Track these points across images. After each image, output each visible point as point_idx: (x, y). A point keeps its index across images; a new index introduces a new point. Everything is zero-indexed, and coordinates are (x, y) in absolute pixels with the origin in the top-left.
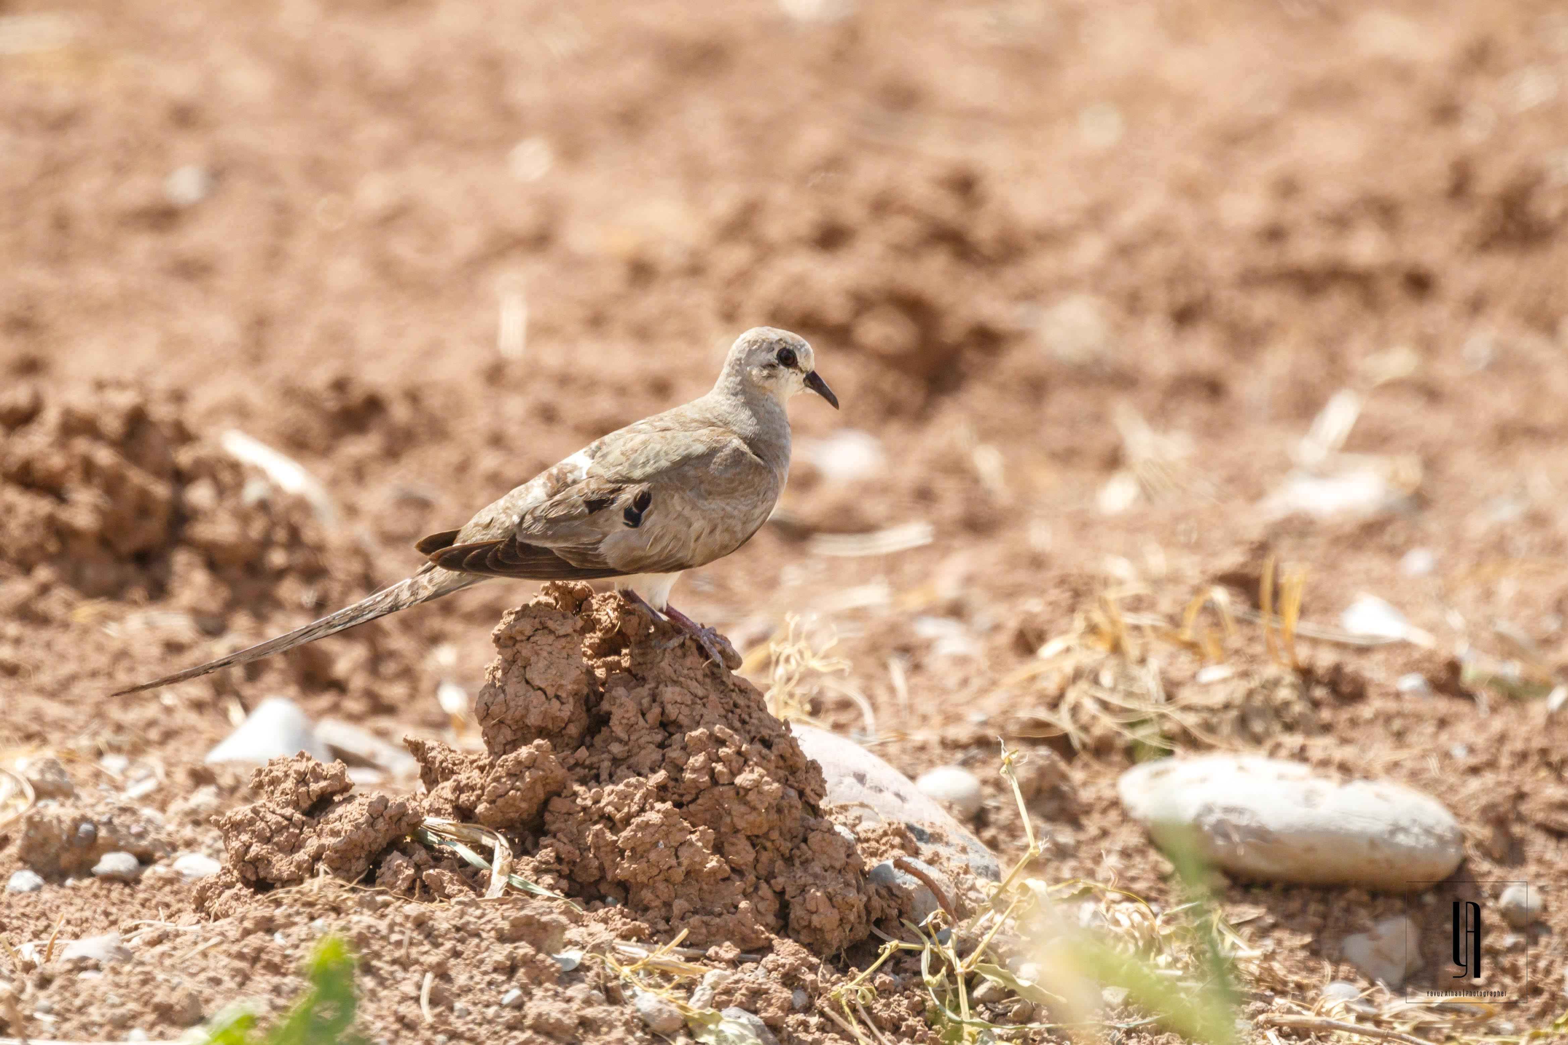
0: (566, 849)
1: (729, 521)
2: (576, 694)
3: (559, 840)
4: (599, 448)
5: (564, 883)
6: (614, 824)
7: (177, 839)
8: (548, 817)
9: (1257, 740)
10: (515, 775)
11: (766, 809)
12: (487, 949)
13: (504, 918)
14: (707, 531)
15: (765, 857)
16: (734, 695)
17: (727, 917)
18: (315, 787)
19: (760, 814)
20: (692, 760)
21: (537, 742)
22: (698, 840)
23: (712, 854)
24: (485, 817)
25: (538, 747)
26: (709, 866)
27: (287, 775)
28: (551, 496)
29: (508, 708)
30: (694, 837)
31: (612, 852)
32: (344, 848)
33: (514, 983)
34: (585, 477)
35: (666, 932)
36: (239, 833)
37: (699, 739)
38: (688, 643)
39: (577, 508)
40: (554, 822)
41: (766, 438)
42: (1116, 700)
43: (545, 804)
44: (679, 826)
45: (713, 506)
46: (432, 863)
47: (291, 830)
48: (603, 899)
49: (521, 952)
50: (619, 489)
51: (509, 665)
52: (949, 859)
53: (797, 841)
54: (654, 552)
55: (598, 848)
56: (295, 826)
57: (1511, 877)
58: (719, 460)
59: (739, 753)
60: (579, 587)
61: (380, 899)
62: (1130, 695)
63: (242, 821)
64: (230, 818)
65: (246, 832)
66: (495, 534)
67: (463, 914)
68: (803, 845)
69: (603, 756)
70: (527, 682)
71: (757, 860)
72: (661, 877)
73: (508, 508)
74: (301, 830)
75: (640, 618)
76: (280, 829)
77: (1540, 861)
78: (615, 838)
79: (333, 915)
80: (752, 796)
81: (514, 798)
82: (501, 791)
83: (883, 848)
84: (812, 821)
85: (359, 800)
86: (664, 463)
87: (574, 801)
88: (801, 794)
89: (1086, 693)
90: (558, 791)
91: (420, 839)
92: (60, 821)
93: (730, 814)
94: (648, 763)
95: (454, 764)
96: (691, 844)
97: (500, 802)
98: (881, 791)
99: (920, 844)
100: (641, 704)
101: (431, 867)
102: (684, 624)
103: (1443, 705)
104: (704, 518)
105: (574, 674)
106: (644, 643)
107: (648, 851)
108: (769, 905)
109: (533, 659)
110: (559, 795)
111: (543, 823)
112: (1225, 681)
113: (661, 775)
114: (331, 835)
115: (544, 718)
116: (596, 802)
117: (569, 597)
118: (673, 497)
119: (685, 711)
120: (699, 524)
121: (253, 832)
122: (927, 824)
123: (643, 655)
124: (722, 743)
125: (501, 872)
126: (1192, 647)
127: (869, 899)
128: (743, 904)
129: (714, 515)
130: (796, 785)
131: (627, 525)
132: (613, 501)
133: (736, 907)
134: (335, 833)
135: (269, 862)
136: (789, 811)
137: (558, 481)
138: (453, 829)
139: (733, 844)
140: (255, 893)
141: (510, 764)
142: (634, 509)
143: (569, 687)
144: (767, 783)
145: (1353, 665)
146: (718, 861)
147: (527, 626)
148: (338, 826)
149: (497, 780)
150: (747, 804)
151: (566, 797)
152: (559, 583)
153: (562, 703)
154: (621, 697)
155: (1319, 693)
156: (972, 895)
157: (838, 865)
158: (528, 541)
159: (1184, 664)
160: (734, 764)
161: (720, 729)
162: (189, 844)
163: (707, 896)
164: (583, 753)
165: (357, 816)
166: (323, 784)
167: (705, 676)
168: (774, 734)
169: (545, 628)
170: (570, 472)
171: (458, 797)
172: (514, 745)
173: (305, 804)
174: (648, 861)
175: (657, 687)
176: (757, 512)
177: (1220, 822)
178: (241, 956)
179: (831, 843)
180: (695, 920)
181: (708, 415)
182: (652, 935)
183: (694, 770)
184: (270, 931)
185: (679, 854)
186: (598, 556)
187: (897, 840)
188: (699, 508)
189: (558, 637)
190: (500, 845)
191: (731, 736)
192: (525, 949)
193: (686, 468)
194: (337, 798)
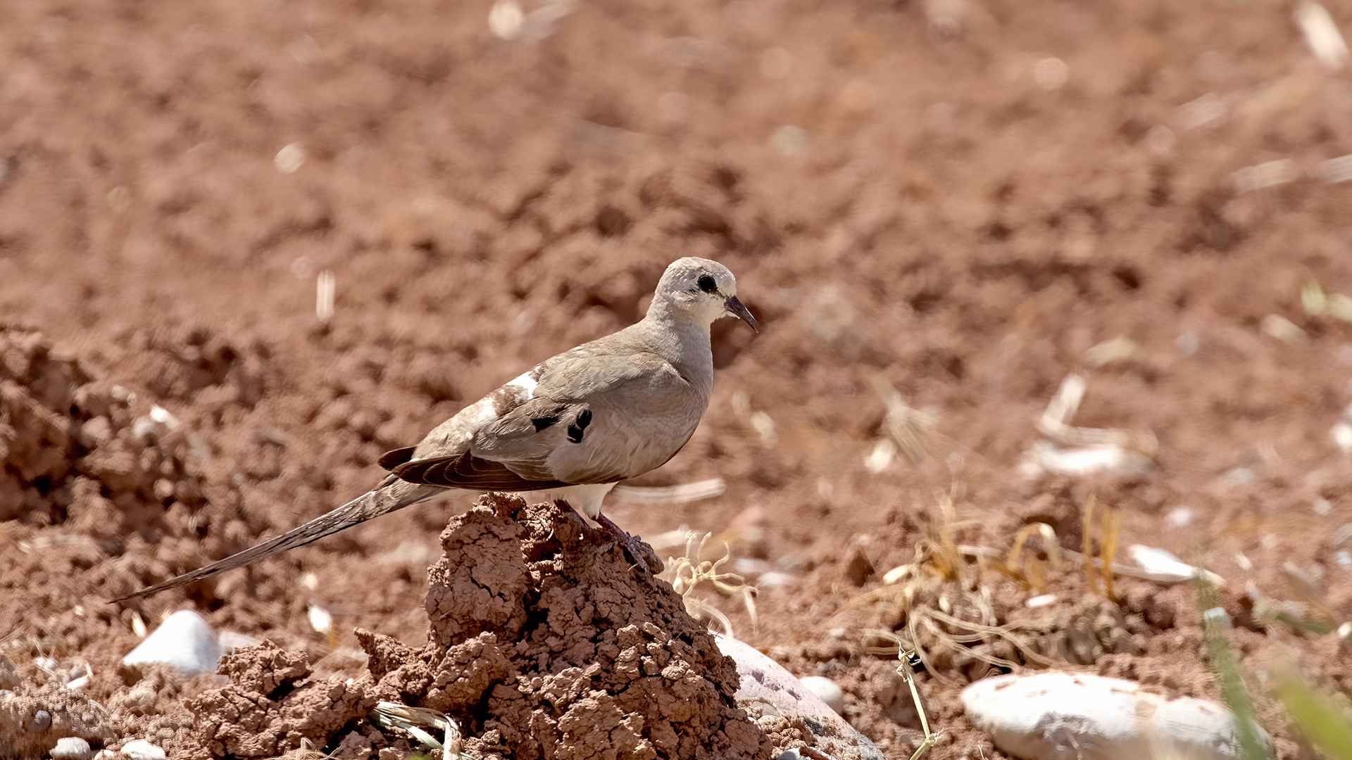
0: (509, 731)
1: (661, 436)
2: (517, 593)
3: (502, 723)
4: (542, 371)
6: (553, 709)
7: (122, 727)
8: (492, 702)
9: (1082, 662)
10: (464, 664)
11: (690, 698)
14: (641, 445)
15: (687, 742)
16: (658, 596)
18: (280, 673)
19: (683, 703)
20: (622, 653)
21: (483, 634)
22: (630, 725)
23: (641, 738)
24: (435, 702)
25: (485, 639)
26: (638, 748)
27: (252, 662)
28: (501, 415)
29: (456, 603)
30: (625, 722)
31: (551, 734)
32: (306, 728)
34: (531, 397)
36: (210, 714)
37: (629, 634)
38: (616, 549)
39: (526, 426)
40: (497, 707)
41: (693, 363)
42: (954, 622)
43: (488, 693)
44: (613, 712)
45: (646, 423)
46: (386, 743)
47: (257, 711)
50: (563, 408)
51: (456, 565)
52: (842, 750)
53: (715, 728)
54: (593, 465)
55: (537, 731)
56: (261, 708)
58: (650, 383)
59: (665, 647)
60: (514, 498)
62: (966, 618)
63: (212, 703)
64: (201, 700)
65: (216, 712)
66: (451, 449)
68: (720, 732)
69: (542, 648)
70: (473, 581)
71: (680, 745)
72: (596, 757)
73: (461, 425)
74: (266, 711)
75: (573, 526)
76: (248, 710)
78: (554, 722)
80: (676, 687)
81: (462, 684)
82: (451, 678)
83: (786, 738)
84: (728, 711)
85: (317, 686)
86: (603, 384)
87: (516, 689)
88: (718, 686)
89: (925, 614)
90: (500, 679)
91: (373, 721)
92: (16, 708)
93: (656, 702)
94: (582, 656)
95: (401, 656)
96: (623, 728)
97: (449, 688)
98: (777, 689)
99: (816, 737)
100: (575, 603)
101: (385, 746)
102: (613, 531)
103: (1244, 636)
104: (639, 434)
105: (517, 574)
106: (574, 550)
107: (584, 734)
109: (479, 561)
110: (503, 684)
111: (487, 707)
112: (1051, 607)
113: (595, 667)
114: (294, 717)
115: (489, 613)
116: (537, 689)
117: (505, 507)
118: (611, 415)
119: (616, 609)
120: (634, 440)
121: (223, 712)
122: (821, 718)
123: (575, 559)
124: (650, 638)
125: (452, 751)
126: (1018, 576)
129: (648, 431)
130: (714, 678)
131: (571, 440)
132: (556, 420)
134: (298, 715)
135: (238, 740)
136: (708, 702)
137: (506, 401)
138: (404, 712)
139: (659, 730)
141: (459, 654)
142: (577, 426)
143: (512, 586)
144: (691, 675)
145: (1161, 598)
146: (646, 745)
147: (473, 531)
148: (300, 708)
149: (447, 667)
150: (672, 693)
151: (508, 685)
152: (497, 493)
153: (505, 601)
154: (557, 595)
155: (1133, 621)
157: (752, 751)
158: (481, 456)
159: (1010, 594)
160: (661, 657)
161: (648, 626)
162: (134, 732)
164: (523, 645)
165: (318, 700)
166: (286, 670)
167: (632, 579)
168: (694, 632)
169: (490, 532)
170: (517, 393)
171: (406, 685)
172: (461, 638)
173: (269, 689)
174: (584, 743)
175: (589, 588)
176: (684, 428)
177: (1061, 730)
179: (746, 731)
181: (641, 342)
183: (625, 663)
185: (612, 737)
186: (545, 469)
187: (797, 732)
188: (634, 425)
189: (502, 541)
190: (450, 727)
191: (659, 632)
193: (623, 389)
194: (297, 684)
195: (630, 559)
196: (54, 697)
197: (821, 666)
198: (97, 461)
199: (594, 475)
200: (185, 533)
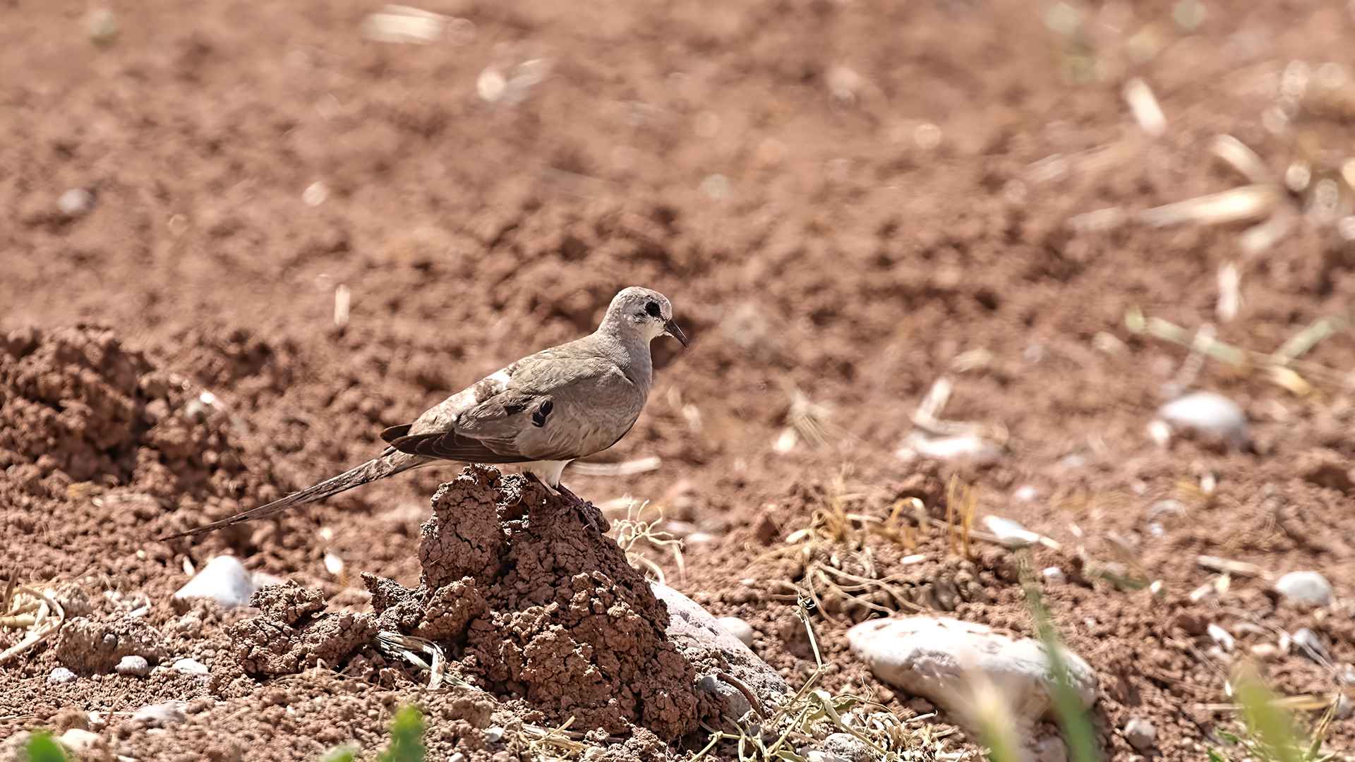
0: (484, 656)
1: (607, 425)
2: (492, 545)
3: (479, 650)
4: (514, 369)
5: (482, 681)
6: (520, 639)
7: (174, 648)
8: (470, 633)
9: (945, 609)
10: (448, 602)
11: (629, 632)
12: (436, 724)
13: (447, 702)
14: (592, 431)
15: (626, 668)
16: (605, 550)
17: (600, 710)
18: (301, 606)
19: (625, 636)
20: (576, 595)
21: (465, 578)
22: (581, 653)
23: (590, 663)
24: (425, 632)
25: (466, 582)
26: (588, 672)
27: (279, 598)
28: (480, 402)
29: (443, 554)
30: (578, 651)
31: (518, 660)
32: (321, 651)
33: (456, 749)
34: (505, 389)
35: (555, 719)
36: (244, 638)
37: (582, 580)
38: (573, 512)
39: (499, 411)
40: (475, 637)
41: (636, 366)
42: (842, 575)
43: (469, 624)
44: (568, 642)
45: (596, 413)
46: (385, 664)
47: (282, 637)
48: (509, 694)
49: (462, 726)
50: (530, 399)
51: (444, 522)
52: (751, 675)
53: (649, 657)
54: (552, 445)
55: (507, 657)
56: (285, 635)
57: (1132, 714)
58: (602, 381)
59: (610, 591)
61: (359, 685)
62: (852, 572)
63: (246, 629)
64: (238, 627)
65: (249, 637)
66: (439, 427)
67: (419, 698)
68: (654, 660)
69: (512, 591)
70: (458, 536)
71: (621, 669)
72: (553, 679)
73: (447, 409)
74: (289, 637)
75: (538, 493)
76: (275, 636)
77: (1151, 703)
78: (520, 650)
79: (327, 695)
80: (619, 623)
81: (447, 618)
82: (438, 613)
83: (706, 666)
84: (660, 643)
85: (332, 617)
86: (562, 381)
87: (490, 623)
88: (652, 623)
89: (819, 568)
90: (478, 615)
91: (375, 646)
92: (89, 632)
93: (603, 635)
94: (544, 597)
95: (398, 594)
96: (576, 656)
97: (437, 621)
98: (700, 626)
99: (731, 665)
100: (539, 554)
101: (384, 667)
102: (570, 498)
103: (1076, 591)
104: (590, 422)
105: (492, 530)
106: (539, 512)
107: (545, 659)
108: (629, 703)
109: (462, 519)
110: (479, 618)
111: (467, 638)
112: (921, 564)
113: (554, 606)
114: (312, 642)
115: (469, 561)
116: (507, 623)
117: (484, 476)
118: (568, 405)
119: (571, 560)
120: (586, 426)
121: (255, 637)
122: (734, 650)
123: (539, 519)
124: (598, 584)
125: (438, 671)
126: (894, 539)
127: (700, 702)
128: (612, 701)
129: (598, 420)
130: (649, 617)
131: (535, 424)
132: (525, 407)
133: (606, 703)
134: (314, 641)
135: (266, 660)
136: (644, 636)
137: (485, 391)
138: (400, 640)
139: (604, 657)
140: (255, 682)
141: (445, 594)
142: (540, 414)
143: (488, 540)
144: (631, 614)
145: (1009, 558)
146: (594, 669)
147: (458, 495)
148: (316, 635)
149: (435, 605)
150: (616, 628)
151: (484, 619)
153: (483, 552)
154: (524, 548)
156: (769, 702)
157: (678, 676)
158: (462, 434)
159: (888, 553)
160: (607, 599)
161: (597, 574)
162: (183, 652)
163: (585, 694)
164: (496, 588)
165: (331, 629)
166: (306, 604)
167: (584, 536)
168: (634, 579)
169: (471, 497)
170: (494, 385)
171: (402, 618)
172: (446, 581)
173: (292, 620)
174: (544, 667)
175: (550, 543)
176: (628, 419)
177: (927, 663)
178: (267, 720)
179: (674, 659)
180: (577, 711)
181: (594, 349)
182: (546, 721)
183: (578, 603)
184: (284, 705)
185: (567, 662)
186: (514, 446)
187: (715, 661)
188: (586, 415)
189: (481, 504)
190: (437, 653)
191: (605, 579)
192: (464, 725)
193: (578, 385)
194: (315, 616)
195: (583, 519)
196: (119, 623)
197: (735, 609)
198: (158, 434)
199: (553, 454)
200: (227, 493)
